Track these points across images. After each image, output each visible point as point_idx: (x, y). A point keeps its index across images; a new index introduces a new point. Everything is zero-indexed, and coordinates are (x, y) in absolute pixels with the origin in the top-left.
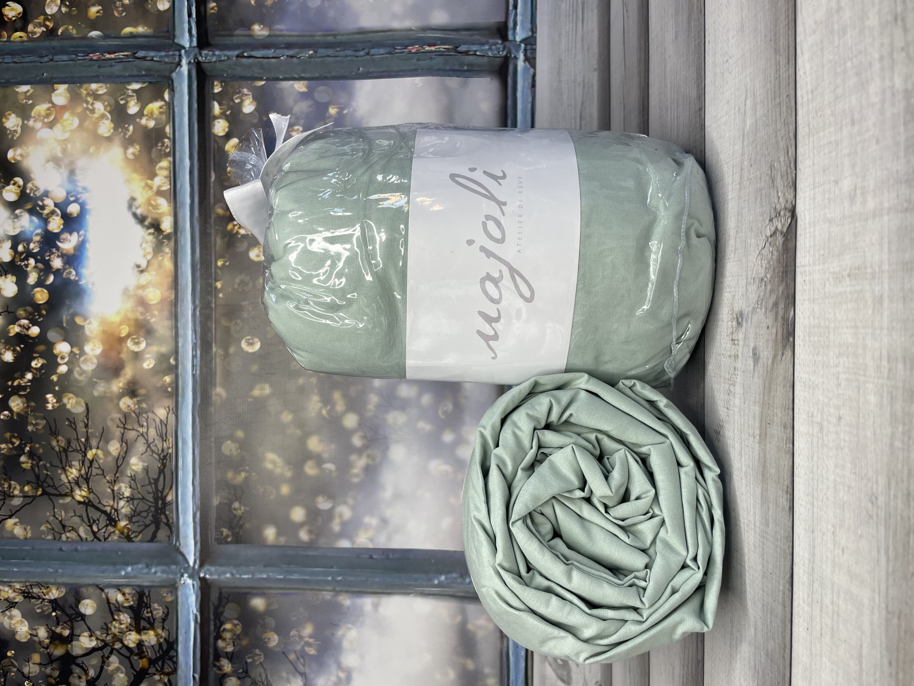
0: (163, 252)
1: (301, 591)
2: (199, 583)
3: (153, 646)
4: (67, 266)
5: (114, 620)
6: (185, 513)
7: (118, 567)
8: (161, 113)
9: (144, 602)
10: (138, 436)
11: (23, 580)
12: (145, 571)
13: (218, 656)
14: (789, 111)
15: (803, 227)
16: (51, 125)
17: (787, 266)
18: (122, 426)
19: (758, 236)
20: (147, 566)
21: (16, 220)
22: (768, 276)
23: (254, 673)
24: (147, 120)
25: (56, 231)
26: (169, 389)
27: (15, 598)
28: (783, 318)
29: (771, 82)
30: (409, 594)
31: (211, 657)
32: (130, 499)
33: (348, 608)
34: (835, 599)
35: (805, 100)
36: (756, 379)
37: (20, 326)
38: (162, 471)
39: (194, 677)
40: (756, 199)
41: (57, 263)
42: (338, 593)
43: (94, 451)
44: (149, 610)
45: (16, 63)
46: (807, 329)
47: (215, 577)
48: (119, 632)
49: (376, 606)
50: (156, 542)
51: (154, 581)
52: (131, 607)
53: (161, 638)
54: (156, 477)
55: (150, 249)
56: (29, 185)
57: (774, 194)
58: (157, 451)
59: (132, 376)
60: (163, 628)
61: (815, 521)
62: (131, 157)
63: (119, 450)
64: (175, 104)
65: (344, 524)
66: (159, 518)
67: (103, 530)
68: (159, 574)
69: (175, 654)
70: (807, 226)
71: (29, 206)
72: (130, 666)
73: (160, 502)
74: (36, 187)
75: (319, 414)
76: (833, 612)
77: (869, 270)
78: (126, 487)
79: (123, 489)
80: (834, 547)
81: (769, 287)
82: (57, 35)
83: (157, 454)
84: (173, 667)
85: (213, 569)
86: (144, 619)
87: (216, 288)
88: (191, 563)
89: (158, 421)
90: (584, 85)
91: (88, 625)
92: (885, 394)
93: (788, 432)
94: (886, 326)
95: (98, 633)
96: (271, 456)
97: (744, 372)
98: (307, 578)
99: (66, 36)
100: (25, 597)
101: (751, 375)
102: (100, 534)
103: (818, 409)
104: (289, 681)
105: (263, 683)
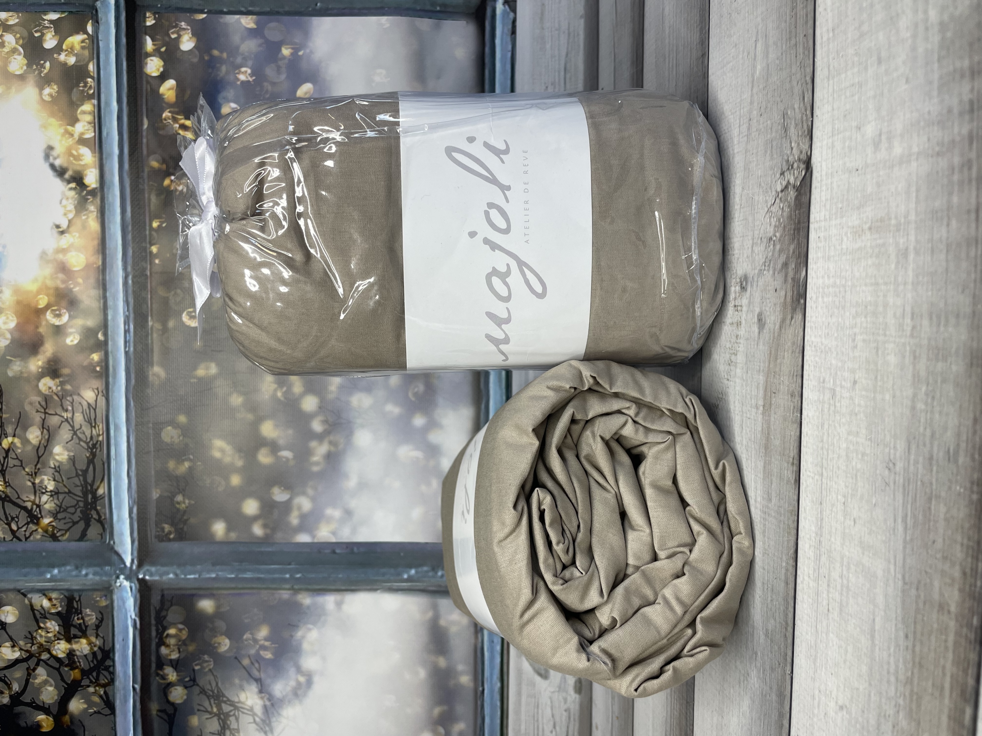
0: (86, 210)
1: (255, 591)
2: (138, 586)
3: (85, 656)
5: (40, 628)
6: (120, 508)
7: (42, 569)
8: (83, 48)
9: (73, 607)
10: (62, 422)
12: (74, 573)
13: (161, 663)
14: (806, 52)
15: (819, 179)
17: (799, 222)
18: (43, 411)
19: (767, 192)
20: (77, 568)
22: (778, 235)
23: (202, 682)
24: (66, 56)
26: (98, 369)
28: (793, 279)
29: (786, 21)
30: (375, 590)
31: (154, 666)
32: (55, 494)
33: (308, 607)
34: (845, 572)
35: (825, 39)
36: (761, 347)
38: (91, 461)
39: (134, 688)
40: (766, 152)
42: (297, 591)
43: (10, 439)
44: (80, 616)
46: (821, 290)
47: (157, 578)
48: (45, 642)
49: (339, 604)
50: (86, 541)
51: (85, 584)
52: (58, 614)
53: (95, 646)
54: (84, 468)
55: (71, 207)
57: (786, 145)
58: (85, 439)
59: (53, 354)
60: (97, 636)
61: (824, 492)
62: (47, 98)
63: (40, 438)
64: (100, 38)
65: (303, 517)
66: (89, 515)
67: (24, 529)
68: (91, 576)
69: (112, 664)
70: (824, 178)
72: (59, 678)
73: (90, 496)
75: (274, 396)
76: (842, 586)
77: (893, 222)
78: (49, 480)
79: (46, 482)
80: (845, 518)
81: (778, 247)
83: (85, 442)
84: (109, 678)
85: (153, 569)
86: (75, 626)
87: (151, 253)
88: (128, 564)
89: (85, 404)
90: (569, 34)
91: (10, 634)
92: (908, 354)
93: (796, 401)
94: (910, 280)
95: (21, 643)
96: (219, 443)
97: (747, 339)
98: (262, 576)
101: (756, 342)
102: (21, 533)
103: (831, 374)
104: (242, 688)
105: (213, 691)
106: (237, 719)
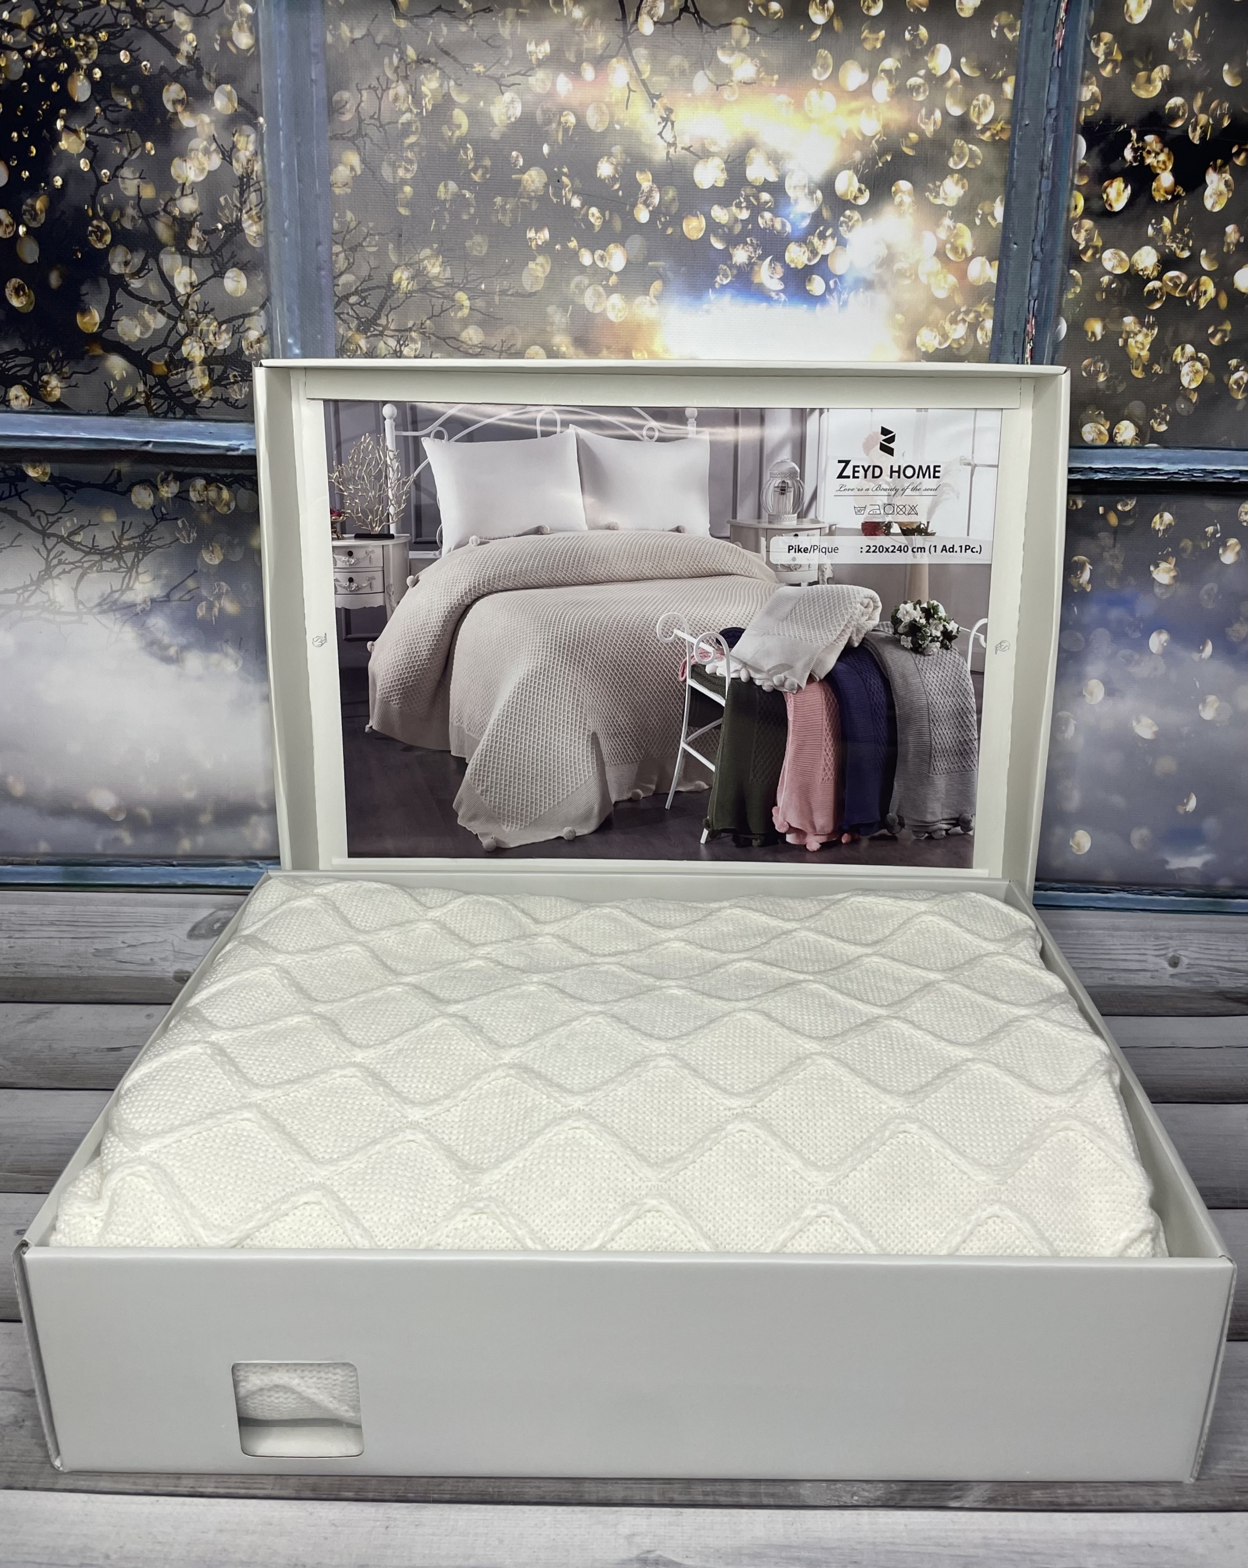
3: (186, 382)
4: (735, 272)
5: (220, 324)
7: (298, 333)
11: (268, 177)
13: (182, 478)
16: (940, 254)
18: (504, 351)
21: (806, 191)
25: (787, 255)
27: (237, 161)
31: (179, 469)
32: (398, 357)
37: (651, 191)
39: (148, 443)
41: (740, 256)
43: (467, 303)
44: (240, 381)
45: (1039, 198)
48: (202, 331)
52: (240, 351)
53: (200, 396)
56: (856, 215)
60: (214, 400)
63: (469, 343)
69: (178, 416)
71: (826, 214)
72: (153, 346)
74: (853, 226)
78: (415, 351)
79: (412, 346)
82: (1069, 269)
84: (159, 411)
86: (224, 371)
99: (1066, 281)
100: (241, 178)
102: (345, 308)
104: (156, 577)
105: (150, 541)
106: (114, 570)
